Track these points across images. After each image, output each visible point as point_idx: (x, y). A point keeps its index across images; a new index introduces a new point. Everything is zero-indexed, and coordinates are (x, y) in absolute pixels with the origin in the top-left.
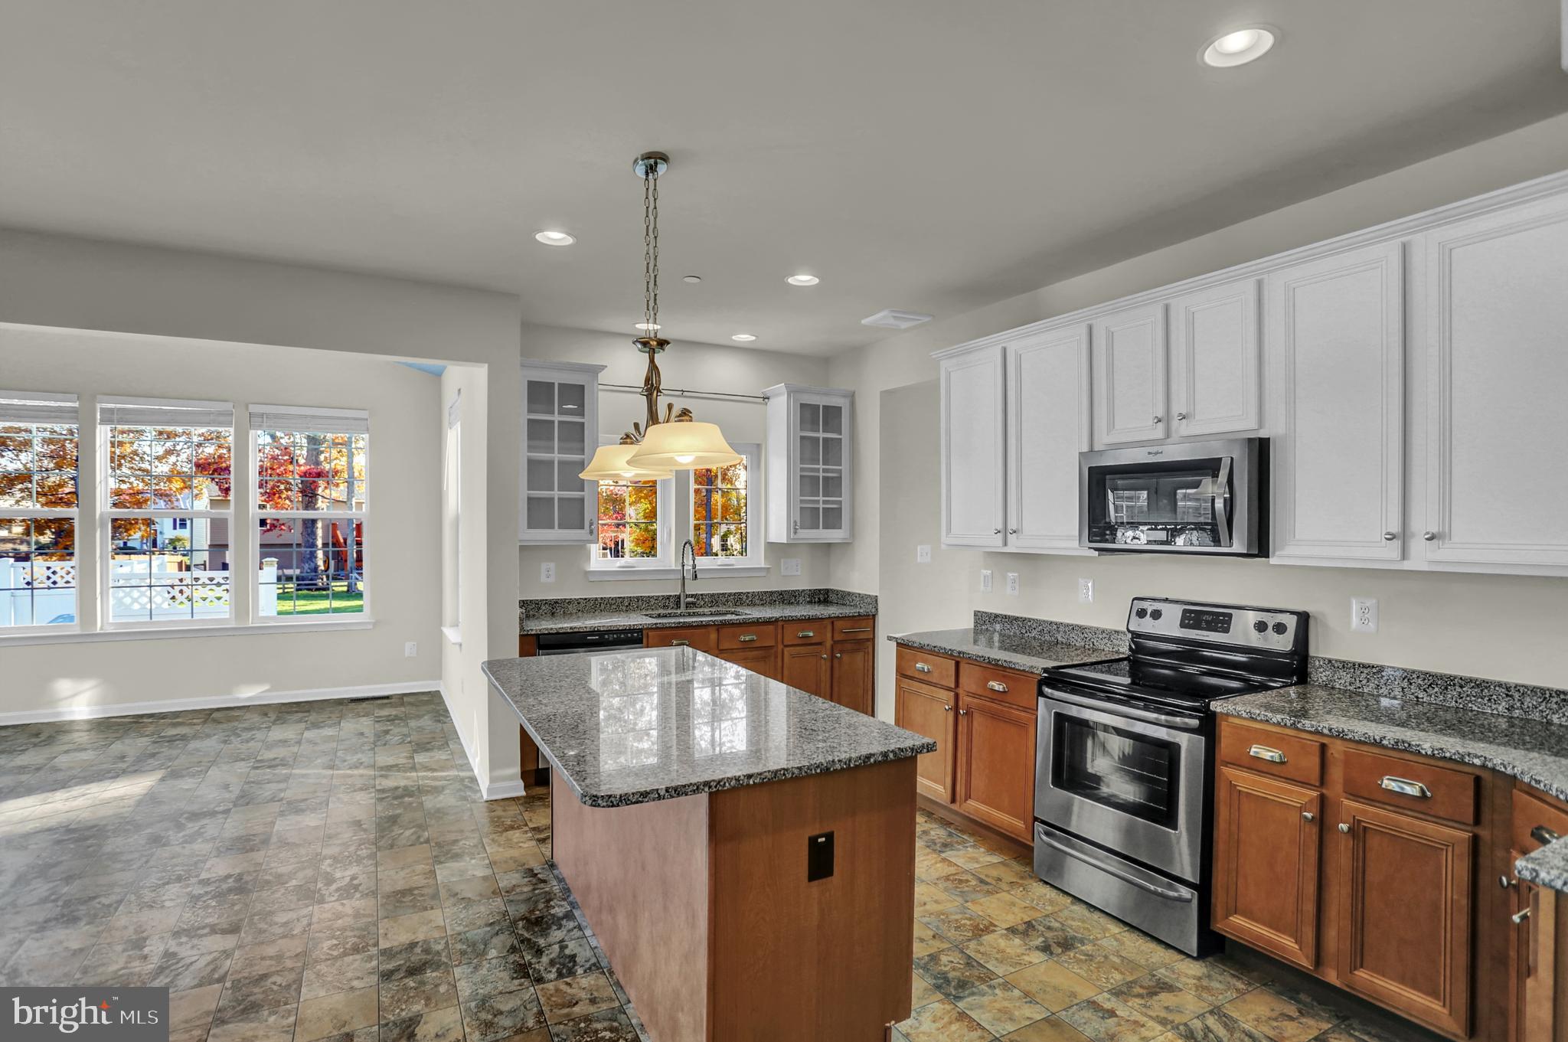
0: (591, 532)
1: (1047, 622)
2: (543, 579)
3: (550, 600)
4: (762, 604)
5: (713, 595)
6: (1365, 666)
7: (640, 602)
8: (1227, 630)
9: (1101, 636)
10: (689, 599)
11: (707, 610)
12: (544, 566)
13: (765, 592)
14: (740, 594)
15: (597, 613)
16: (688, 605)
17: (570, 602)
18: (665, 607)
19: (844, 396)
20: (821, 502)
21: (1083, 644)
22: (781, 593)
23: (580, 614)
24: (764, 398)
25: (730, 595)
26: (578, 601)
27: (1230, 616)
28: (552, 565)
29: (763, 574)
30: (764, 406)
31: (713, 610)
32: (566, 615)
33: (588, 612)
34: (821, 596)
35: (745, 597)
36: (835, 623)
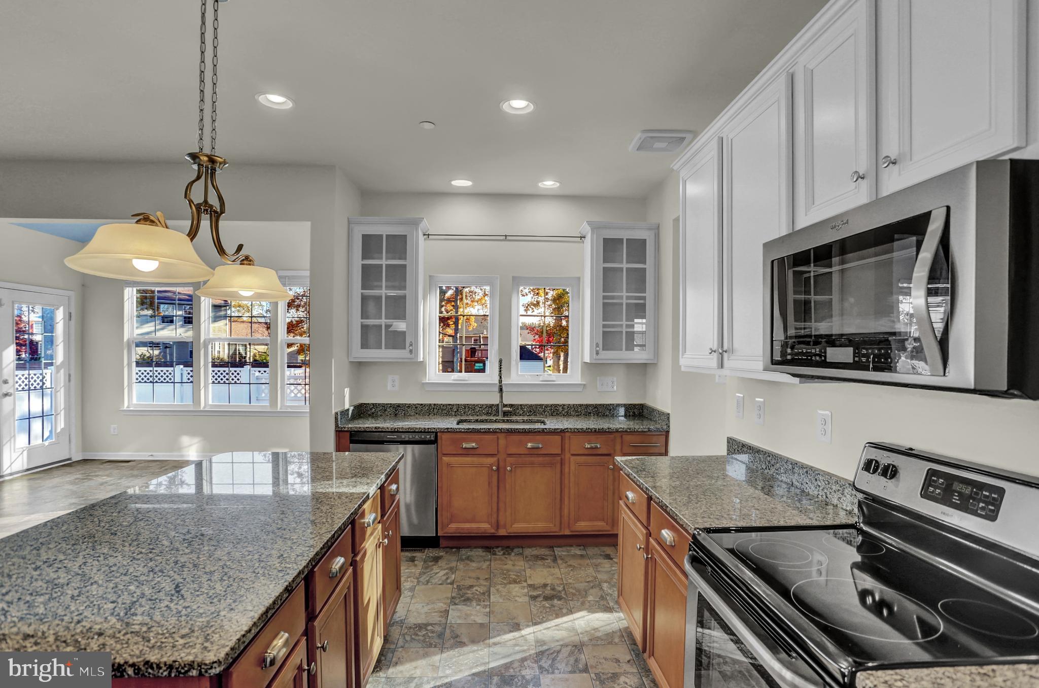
0: (411, 351)
2: (389, 387)
3: (394, 404)
4: (578, 415)
5: (531, 406)
7: (467, 409)
10: (505, 409)
11: (520, 418)
12: (390, 378)
13: (581, 405)
14: (556, 406)
15: (431, 415)
16: (505, 414)
17: (409, 406)
18: (488, 414)
19: (650, 229)
20: (624, 326)
22: (596, 406)
23: (417, 416)
24: (581, 237)
25: (547, 406)
26: (416, 406)
28: (396, 377)
29: (580, 389)
30: (582, 244)
31: (525, 418)
32: (406, 416)
33: (424, 415)
34: (635, 411)
35: (561, 409)
36: (624, 436)
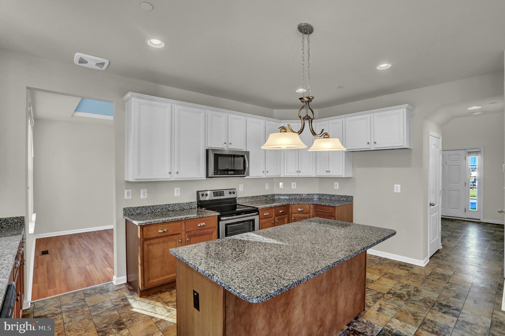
1: (164, 205)
6: (244, 197)
8: (224, 195)
9: (186, 205)
21: (179, 209)
27: (223, 191)
